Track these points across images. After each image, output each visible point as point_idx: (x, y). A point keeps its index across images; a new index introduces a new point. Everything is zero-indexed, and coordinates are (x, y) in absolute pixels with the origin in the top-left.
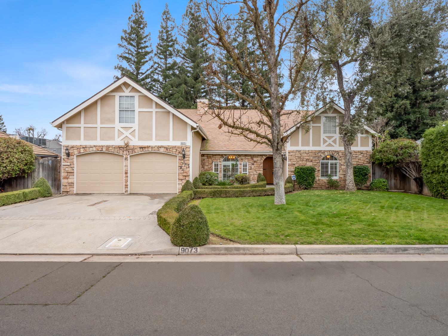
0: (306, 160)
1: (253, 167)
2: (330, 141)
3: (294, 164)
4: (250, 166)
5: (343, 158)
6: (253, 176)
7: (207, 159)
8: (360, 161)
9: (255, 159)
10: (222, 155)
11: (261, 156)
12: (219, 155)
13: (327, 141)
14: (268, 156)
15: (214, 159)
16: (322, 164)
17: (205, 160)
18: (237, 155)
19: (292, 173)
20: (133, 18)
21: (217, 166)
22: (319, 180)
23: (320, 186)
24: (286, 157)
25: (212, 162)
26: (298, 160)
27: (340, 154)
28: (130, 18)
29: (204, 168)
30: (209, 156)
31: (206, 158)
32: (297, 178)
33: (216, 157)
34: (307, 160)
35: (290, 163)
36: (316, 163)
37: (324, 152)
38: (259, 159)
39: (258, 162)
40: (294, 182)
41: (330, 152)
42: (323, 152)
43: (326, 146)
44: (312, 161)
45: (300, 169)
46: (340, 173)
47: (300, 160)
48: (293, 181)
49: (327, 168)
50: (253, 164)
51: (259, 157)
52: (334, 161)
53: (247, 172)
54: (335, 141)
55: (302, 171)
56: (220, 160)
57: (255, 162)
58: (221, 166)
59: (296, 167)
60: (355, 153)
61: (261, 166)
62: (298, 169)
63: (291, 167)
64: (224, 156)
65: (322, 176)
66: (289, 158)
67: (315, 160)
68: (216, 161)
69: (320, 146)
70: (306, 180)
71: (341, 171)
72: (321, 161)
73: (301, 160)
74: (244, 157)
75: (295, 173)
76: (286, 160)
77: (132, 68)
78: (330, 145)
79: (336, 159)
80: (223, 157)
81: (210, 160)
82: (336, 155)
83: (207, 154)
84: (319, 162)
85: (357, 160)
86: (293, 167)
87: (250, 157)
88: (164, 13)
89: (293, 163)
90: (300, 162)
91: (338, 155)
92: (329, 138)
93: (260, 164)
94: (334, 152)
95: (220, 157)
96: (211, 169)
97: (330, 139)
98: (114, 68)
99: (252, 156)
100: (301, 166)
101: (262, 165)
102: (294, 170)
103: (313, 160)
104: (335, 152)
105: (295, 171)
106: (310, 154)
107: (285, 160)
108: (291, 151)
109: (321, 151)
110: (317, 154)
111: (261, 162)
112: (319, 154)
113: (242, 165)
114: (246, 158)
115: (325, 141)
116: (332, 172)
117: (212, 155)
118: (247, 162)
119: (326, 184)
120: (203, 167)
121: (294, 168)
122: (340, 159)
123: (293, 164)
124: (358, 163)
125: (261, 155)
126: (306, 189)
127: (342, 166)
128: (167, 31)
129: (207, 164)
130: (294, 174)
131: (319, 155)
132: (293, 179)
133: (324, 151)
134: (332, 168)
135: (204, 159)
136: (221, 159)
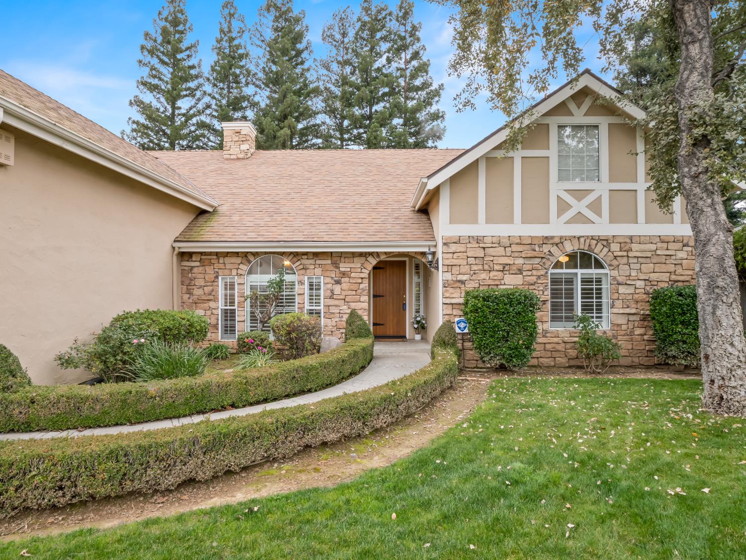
0: (501, 268)
1: (337, 289)
2: (580, 206)
3: (463, 282)
4: (330, 286)
5: (625, 260)
6: (337, 319)
7: (201, 268)
8: (679, 271)
9: (344, 267)
10: (246, 254)
11: (363, 259)
12: (237, 254)
13: (569, 206)
14: (383, 258)
15: (222, 266)
16: (555, 281)
17: (195, 270)
18: (291, 253)
19: (455, 312)
20: (165, 14)
21: (232, 288)
22: (545, 333)
23: (549, 354)
24: (437, 260)
25: (217, 277)
26: (475, 268)
27: (615, 247)
28: (160, 13)
29: (191, 294)
30: (206, 257)
31: (198, 264)
32: (474, 332)
33: (227, 260)
34: (505, 268)
35: (448, 276)
36: (534, 279)
37: (559, 242)
38: (357, 263)
39: (353, 275)
40: (463, 340)
41: (582, 240)
42: (557, 240)
43: (568, 222)
44: (520, 271)
45: (484, 299)
46: (615, 311)
47: (480, 267)
48: (460, 337)
49: (570, 294)
50: (338, 282)
51: (356, 259)
52: (593, 272)
53: (322, 307)
54: (595, 207)
55: (489, 307)
56: (240, 272)
57: (344, 274)
58: (241, 287)
59: (467, 293)
60: (665, 245)
61: (362, 286)
62: (476, 297)
63: (451, 290)
64: (251, 258)
65: (554, 319)
66: (447, 262)
67: (530, 267)
68: (227, 272)
69: (547, 222)
70: (505, 339)
71: (618, 303)
72: (551, 271)
73: (486, 267)
74: (312, 261)
75: (466, 314)
76: (437, 268)
77: (161, 102)
78: (580, 218)
79: (599, 265)
80: (249, 262)
81: (209, 269)
82: (600, 252)
83: (201, 253)
84: (545, 275)
85: (672, 268)
86: (458, 290)
87: (329, 262)
88: (225, 6)
89: (460, 277)
90: (483, 275)
91: (606, 250)
92: (579, 194)
93: (360, 281)
94: (594, 242)
95: (239, 260)
96: (211, 297)
97: (579, 199)
98: (128, 103)
99: (335, 257)
100: (486, 288)
101: (365, 285)
102: (462, 301)
103: (526, 267)
104: (599, 240)
105: (466, 304)
106: (515, 248)
107: (433, 270)
108: (450, 238)
109: (552, 238)
110: (537, 249)
111: (362, 275)
112: (546, 249)
113: (306, 286)
114: (318, 262)
115: (563, 207)
116: (586, 308)
117: (217, 254)
118: (319, 274)
119: (568, 346)
120: (189, 292)
121: (463, 294)
122: (615, 263)
123: (459, 281)
124: (673, 277)
125: (361, 255)
126: (502, 368)
127: (620, 287)
128: (232, 39)
129: (202, 283)
130: (461, 313)
131: (546, 251)
132: (458, 331)
133: (561, 238)
134: (586, 293)
135: (192, 267)
136: (241, 266)
